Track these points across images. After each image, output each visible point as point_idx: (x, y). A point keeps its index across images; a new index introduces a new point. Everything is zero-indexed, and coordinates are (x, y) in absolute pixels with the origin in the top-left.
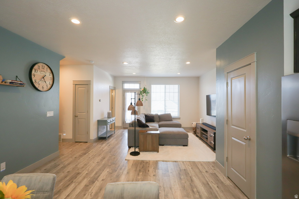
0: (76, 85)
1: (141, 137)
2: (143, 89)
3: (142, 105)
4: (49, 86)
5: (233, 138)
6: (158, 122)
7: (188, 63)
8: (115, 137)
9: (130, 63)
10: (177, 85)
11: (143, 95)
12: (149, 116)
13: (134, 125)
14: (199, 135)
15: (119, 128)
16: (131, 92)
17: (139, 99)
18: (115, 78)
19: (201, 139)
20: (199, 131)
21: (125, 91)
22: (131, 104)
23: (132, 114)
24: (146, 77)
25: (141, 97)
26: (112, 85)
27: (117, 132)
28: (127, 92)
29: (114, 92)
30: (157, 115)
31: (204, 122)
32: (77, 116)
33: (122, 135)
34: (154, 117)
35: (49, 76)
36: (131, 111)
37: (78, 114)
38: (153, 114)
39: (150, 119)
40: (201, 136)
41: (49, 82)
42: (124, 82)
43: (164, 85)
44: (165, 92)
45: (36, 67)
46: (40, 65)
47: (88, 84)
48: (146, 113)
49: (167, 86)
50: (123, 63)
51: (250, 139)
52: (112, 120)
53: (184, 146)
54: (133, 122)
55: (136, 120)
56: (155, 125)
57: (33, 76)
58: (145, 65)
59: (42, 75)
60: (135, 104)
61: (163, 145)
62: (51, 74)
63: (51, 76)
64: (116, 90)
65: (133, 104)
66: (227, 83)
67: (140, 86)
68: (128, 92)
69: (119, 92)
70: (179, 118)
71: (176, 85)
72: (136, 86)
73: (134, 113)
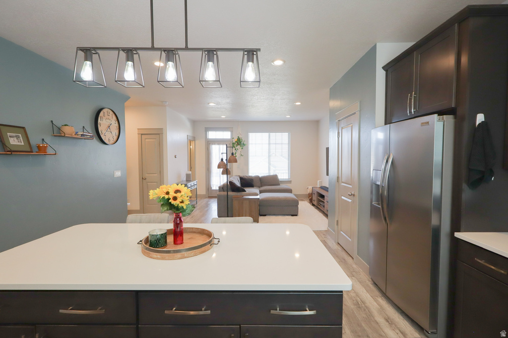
0: (142, 134)
1: (236, 204)
2: (236, 140)
3: (236, 161)
4: (115, 138)
5: (343, 197)
6: (259, 187)
7: (298, 103)
8: (198, 207)
9: (218, 104)
10: (287, 132)
11: (237, 148)
12: (245, 179)
13: (225, 189)
14: (315, 203)
15: (203, 197)
16: (218, 144)
17: (233, 154)
18: (194, 123)
19: (317, 208)
20: (315, 198)
21: (209, 143)
22: (222, 160)
23: (223, 173)
24: (241, 121)
25: (234, 152)
26: (190, 133)
27: (200, 202)
28: (212, 144)
29: (193, 143)
30: (257, 177)
31: (323, 185)
32: (145, 179)
33: (207, 206)
34: (253, 180)
35: (115, 124)
36: (222, 170)
37: (146, 175)
38: (251, 176)
39: (247, 182)
40: (318, 204)
41: (115, 132)
42: (207, 129)
43: (268, 134)
44: (269, 144)
45: (101, 114)
46: (105, 110)
47: (159, 134)
48: (242, 175)
49: (272, 134)
50: (208, 104)
51: (354, 195)
52: (193, 185)
53: (293, 215)
54: (224, 185)
55: (228, 183)
56: (255, 190)
57: (99, 126)
58: (238, 105)
59: (108, 124)
60: (227, 160)
61: (265, 215)
62: (117, 122)
63: (117, 125)
64: (197, 142)
65: (225, 161)
66: (338, 133)
67: (232, 135)
68: (215, 144)
69: (200, 145)
70: (289, 182)
71: (285, 132)
72: (226, 135)
73: (226, 172)
